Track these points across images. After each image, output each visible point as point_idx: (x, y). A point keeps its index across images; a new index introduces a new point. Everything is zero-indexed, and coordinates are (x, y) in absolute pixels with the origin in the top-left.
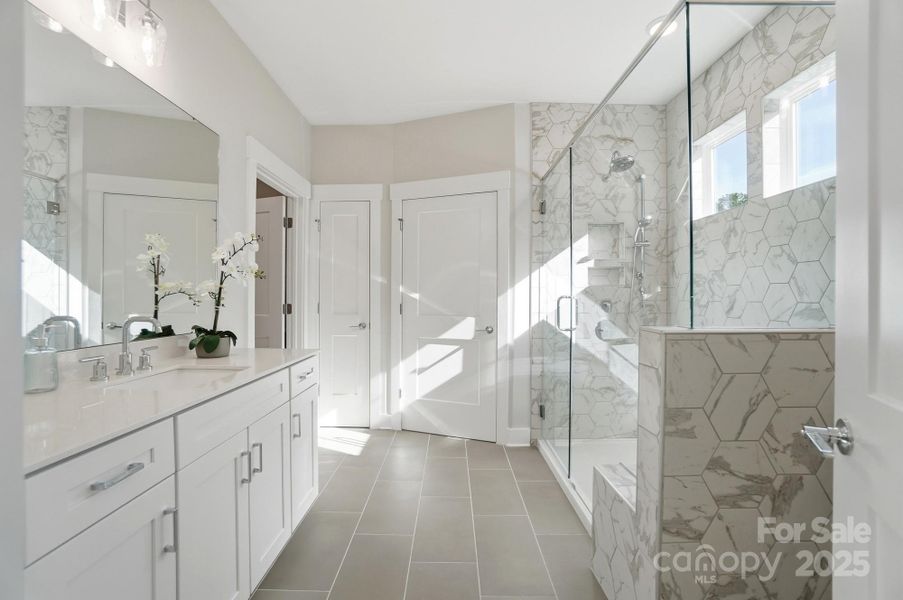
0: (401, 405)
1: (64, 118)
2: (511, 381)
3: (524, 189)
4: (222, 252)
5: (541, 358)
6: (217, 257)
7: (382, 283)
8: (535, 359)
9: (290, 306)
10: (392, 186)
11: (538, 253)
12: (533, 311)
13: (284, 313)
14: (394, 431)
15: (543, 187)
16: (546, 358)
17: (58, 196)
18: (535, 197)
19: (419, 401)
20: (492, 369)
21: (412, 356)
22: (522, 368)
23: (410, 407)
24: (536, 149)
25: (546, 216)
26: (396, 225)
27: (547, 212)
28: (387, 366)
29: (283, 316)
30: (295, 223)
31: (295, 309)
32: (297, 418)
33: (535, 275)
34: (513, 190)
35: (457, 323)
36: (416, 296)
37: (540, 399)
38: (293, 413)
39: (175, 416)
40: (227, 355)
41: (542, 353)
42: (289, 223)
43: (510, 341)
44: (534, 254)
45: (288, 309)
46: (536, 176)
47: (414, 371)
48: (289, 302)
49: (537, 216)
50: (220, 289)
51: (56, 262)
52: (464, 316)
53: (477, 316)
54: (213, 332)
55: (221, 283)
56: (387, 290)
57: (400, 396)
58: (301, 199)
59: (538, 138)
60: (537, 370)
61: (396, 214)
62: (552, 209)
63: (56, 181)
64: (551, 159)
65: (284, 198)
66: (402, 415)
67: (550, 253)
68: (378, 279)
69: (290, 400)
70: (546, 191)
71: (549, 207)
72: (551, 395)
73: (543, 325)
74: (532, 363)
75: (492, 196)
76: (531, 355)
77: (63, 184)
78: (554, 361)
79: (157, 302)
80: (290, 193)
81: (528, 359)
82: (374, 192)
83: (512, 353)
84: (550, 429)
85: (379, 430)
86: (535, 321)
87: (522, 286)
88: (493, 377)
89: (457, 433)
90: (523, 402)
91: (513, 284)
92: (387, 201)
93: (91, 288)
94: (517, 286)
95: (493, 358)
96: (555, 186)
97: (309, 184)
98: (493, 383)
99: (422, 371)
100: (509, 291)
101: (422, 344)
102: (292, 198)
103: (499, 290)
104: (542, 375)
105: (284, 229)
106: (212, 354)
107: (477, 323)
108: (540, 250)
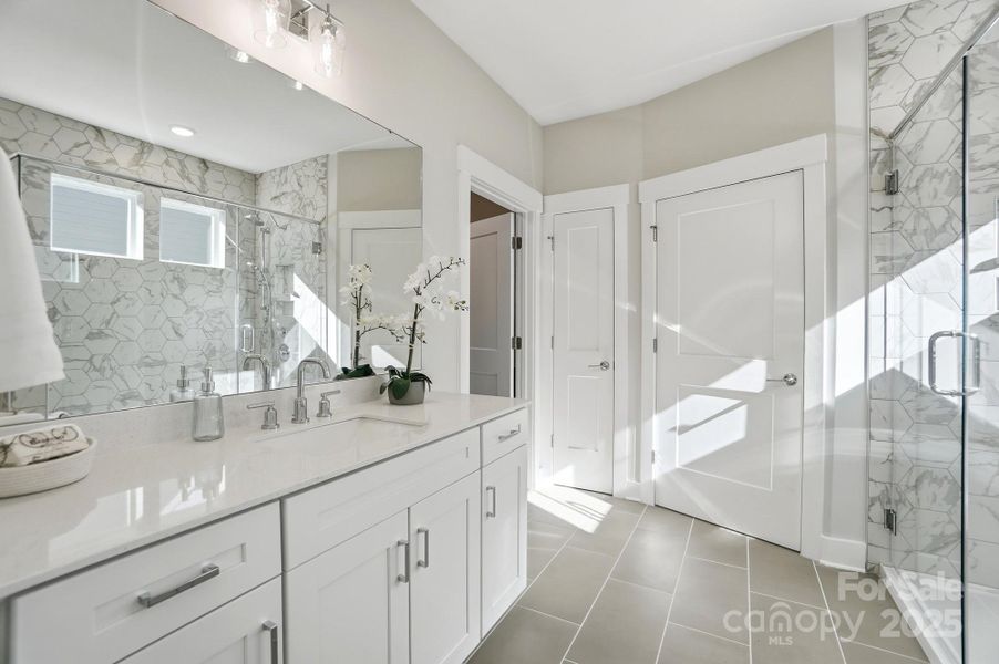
0: (656, 472)
1: (325, 165)
2: (830, 461)
3: (853, 158)
4: (416, 279)
5: (889, 431)
6: (409, 287)
7: (630, 312)
8: (874, 431)
9: (519, 340)
10: (641, 184)
11: (883, 259)
12: (871, 353)
13: (513, 347)
14: (645, 505)
15: (891, 150)
16: (899, 434)
17: (320, 237)
18: (875, 169)
19: (678, 470)
20: (795, 440)
21: (671, 410)
22: (851, 442)
23: (666, 476)
24: (877, 90)
25: (899, 198)
26: (648, 234)
27: (902, 189)
28: (637, 420)
29: (512, 351)
30: (525, 243)
31: (525, 343)
32: (491, 492)
33: (876, 296)
34: (832, 165)
35: (737, 367)
36: (677, 328)
37: (885, 497)
38: (485, 485)
39: (282, 500)
40: (421, 402)
41: (891, 422)
42: (518, 243)
43: (827, 399)
44: (874, 260)
45: (518, 343)
46: (878, 133)
47: (674, 429)
48: (518, 335)
49: (880, 200)
50: (415, 323)
51: (319, 297)
52: (748, 358)
53: (769, 358)
54: (405, 375)
55: (416, 317)
56: (636, 322)
57: (653, 460)
58: (531, 214)
59: (880, 70)
60: (880, 449)
61: (648, 220)
62: (913, 184)
63: (319, 224)
64: (909, 100)
65: (512, 214)
66: (655, 487)
67: (908, 257)
68: (625, 306)
69: (481, 468)
70: (900, 155)
71: (905, 182)
72: (911, 496)
73: (893, 377)
74: (871, 437)
75: (795, 178)
76: (868, 425)
77: (323, 226)
78: (917, 439)
79: (358, 338)
80: (519, 209)
81: (862, 432)
82: (619, 195)
83: (831, 420)
84: (908, 552)
85: (624, 500)
86: (876, 370)
87: (850, 316)
88: (798, 452)
89: (737, 525)
90: (852, 499)
91: (833, 310)
92: (636, 205)
93: (342, 321)
94: (840, 315)
95: (798, 424)
96: (919, 145)
97: (540, 196)
98: (796, 460)
99: (684, 429)
100: (826, 322)
101: (684, 394)
102: (521, 214)
103: (806, 320)
104: (891, 460)
105: (512, 250)
106: (401, 400)
107: (769, 369)
108: (889, 254)
